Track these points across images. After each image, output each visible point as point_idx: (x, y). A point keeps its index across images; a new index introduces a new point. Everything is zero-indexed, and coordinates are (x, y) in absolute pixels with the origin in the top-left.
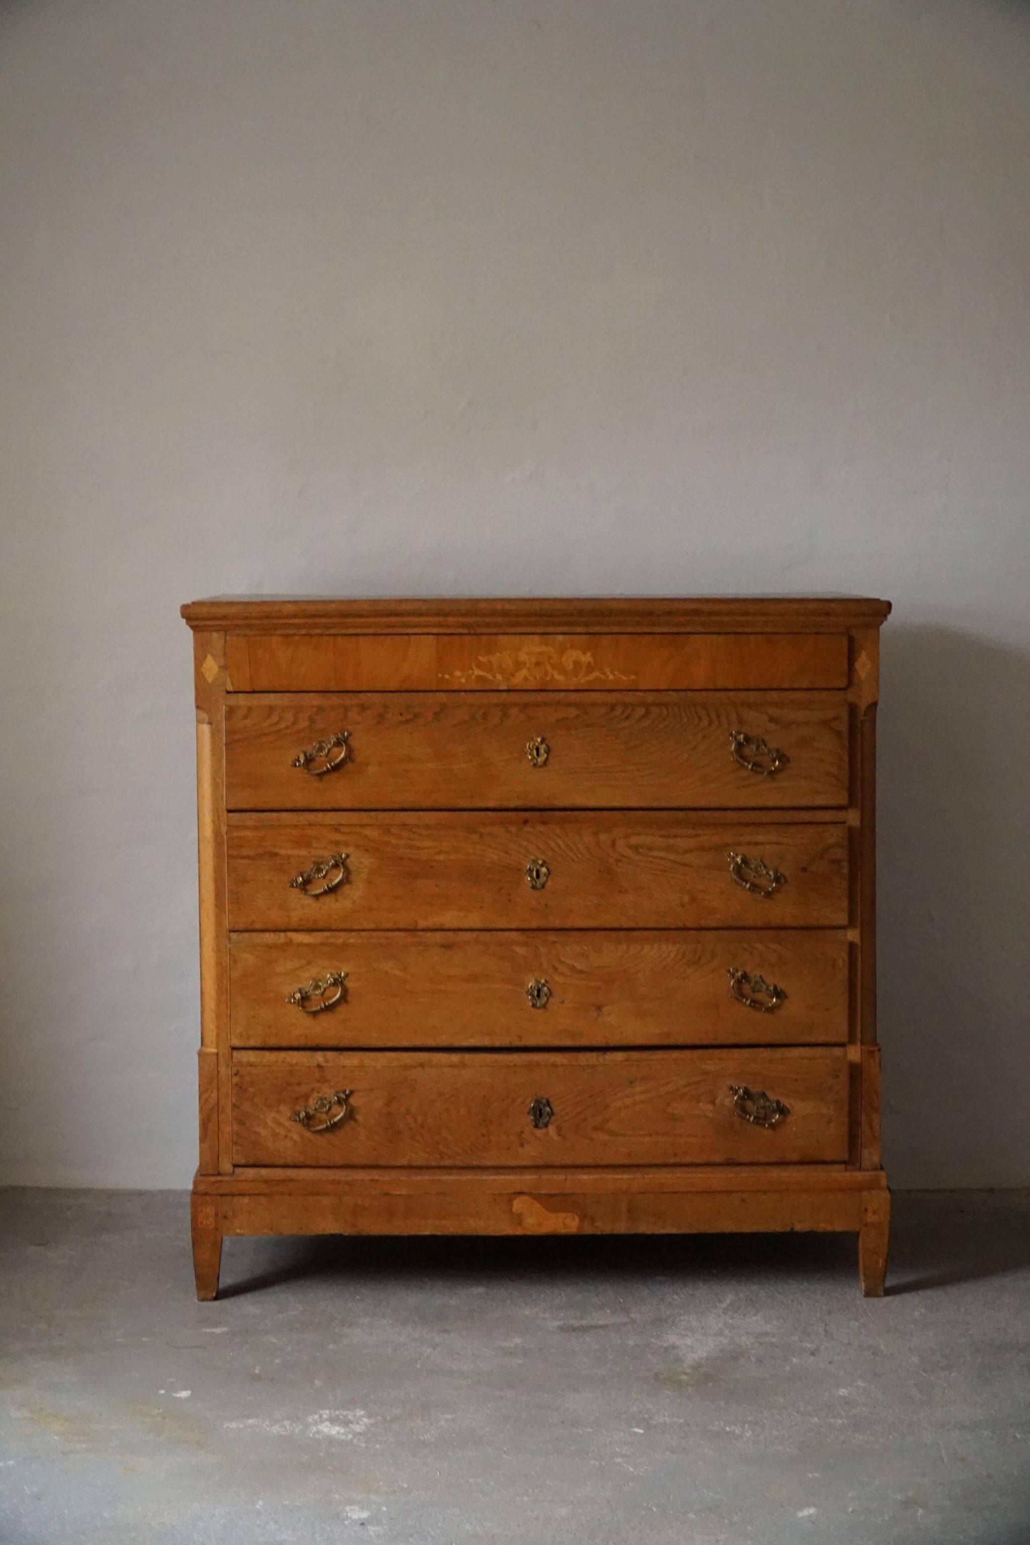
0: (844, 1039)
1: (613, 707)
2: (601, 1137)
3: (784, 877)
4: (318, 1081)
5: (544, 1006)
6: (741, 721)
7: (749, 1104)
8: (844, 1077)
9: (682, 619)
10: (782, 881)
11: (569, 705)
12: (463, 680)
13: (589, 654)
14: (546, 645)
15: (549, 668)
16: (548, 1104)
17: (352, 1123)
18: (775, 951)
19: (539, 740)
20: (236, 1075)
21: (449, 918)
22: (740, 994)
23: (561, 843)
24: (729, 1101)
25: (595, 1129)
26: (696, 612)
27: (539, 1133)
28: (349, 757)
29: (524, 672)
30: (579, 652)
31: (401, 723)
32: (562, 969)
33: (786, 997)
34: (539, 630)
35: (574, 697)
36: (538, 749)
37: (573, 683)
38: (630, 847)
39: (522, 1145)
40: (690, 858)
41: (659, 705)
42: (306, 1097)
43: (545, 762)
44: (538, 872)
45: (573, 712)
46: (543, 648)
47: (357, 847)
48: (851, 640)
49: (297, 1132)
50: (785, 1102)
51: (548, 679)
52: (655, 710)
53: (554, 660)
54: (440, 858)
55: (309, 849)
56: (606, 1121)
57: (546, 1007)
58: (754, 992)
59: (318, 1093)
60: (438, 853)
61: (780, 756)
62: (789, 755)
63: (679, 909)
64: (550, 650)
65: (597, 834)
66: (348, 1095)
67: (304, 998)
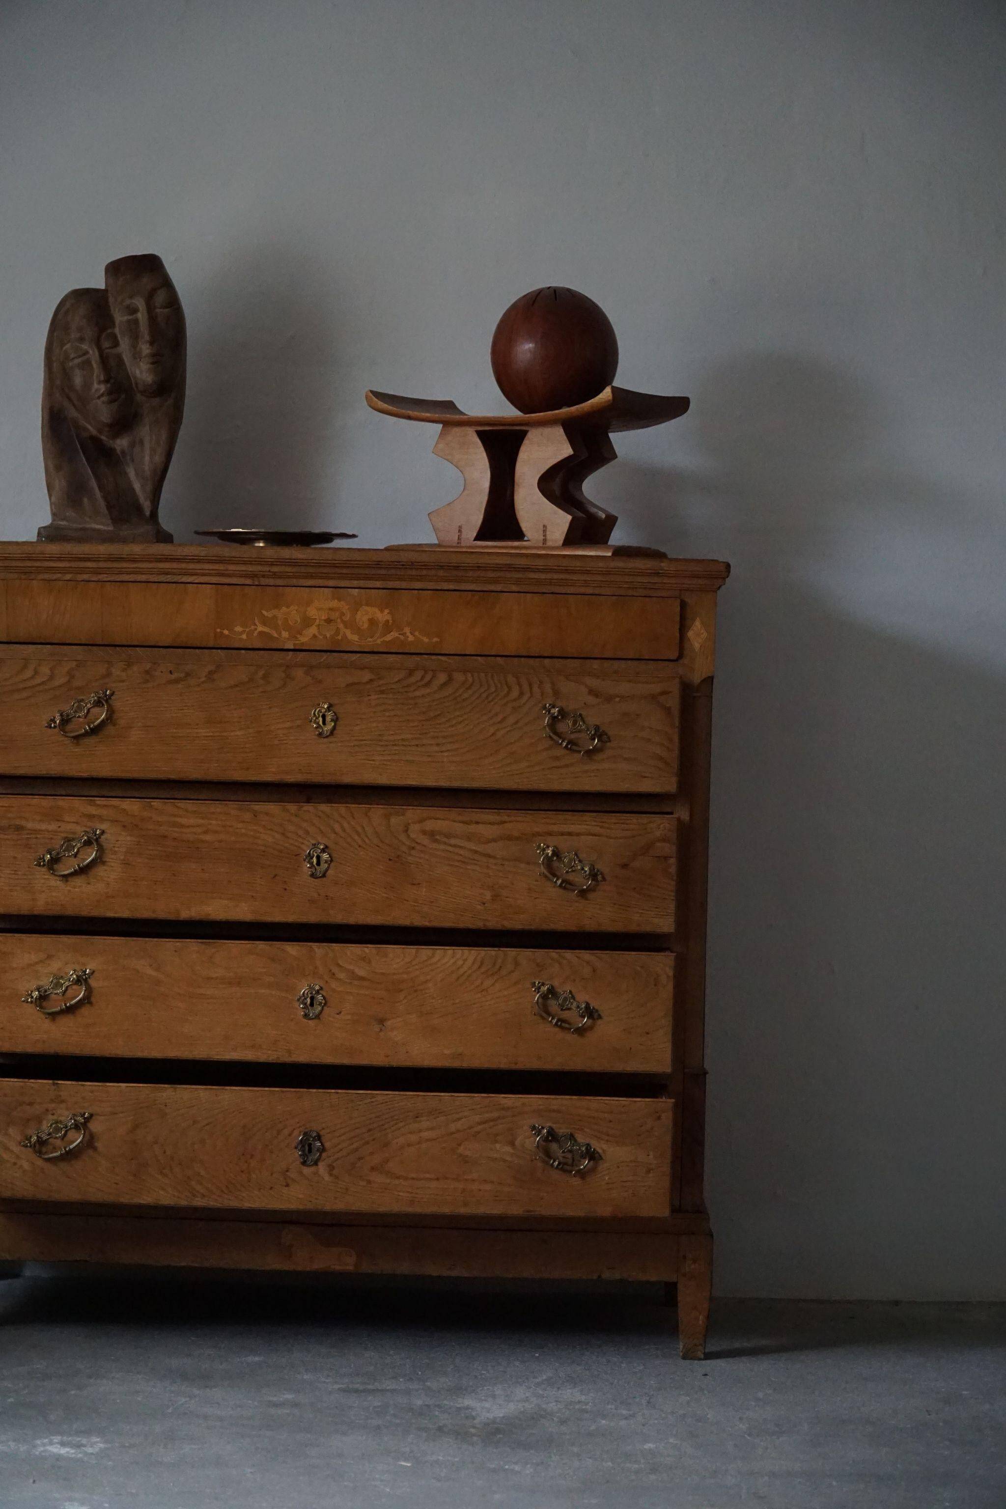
0: (667, 1069)
1: (410, 671)
2: (379, 1179)
3: (602, 874)
4: (52, 1101)
5: (318, 1017)
6: (556, 693)
7: (554, 1146)
9: (491, 574)
10: (600, 878)
11: (362, 668)
12: (244, 636)
13: (387, 611)
14: (339, 600)
15: (341, 626)
16: (319, 1137)
17: (90, 1152)
18: (588, 963)
19: (326, 706)
22: (544, 1011)
23: (346, 825)
24: (531, 1142)
25: (373, 1169)
26: (509, 568)
27: (307, 1171)
28: (110, 719)
29: (313, 630)
30: (376, 610)
31: (170, 682)
32: (339, 974)
33: (600, 1017)
34: (331, 583)
35: (368, 658)
36: (324, 717)
37: (370, 643)
38: (424, 832)
39: (287, 1185)
40: (489, 848)
41: (464, 671)
42: (39, 1120)
43: (332, 732)
44: (318, 858)
45: (367, 676)
46: (335, 604)
47: (115, 821)
48: (683, 605)
49: (27, 1160)
50: (596, 1145)
51: (339, 638)
53: (347, 617)
54: (208, 837)
55: (60, 824)
56: (387, 1161)
57: (319, 1019)
58: (562, 1010)
59: (53, 1114)
60: (206, 832)
61: (600, 733)
62: (610, 733)
63: (479, 907)
64: (343, 606)
65: (387, 816)
66: (88, 1119)
67: (42, 997)
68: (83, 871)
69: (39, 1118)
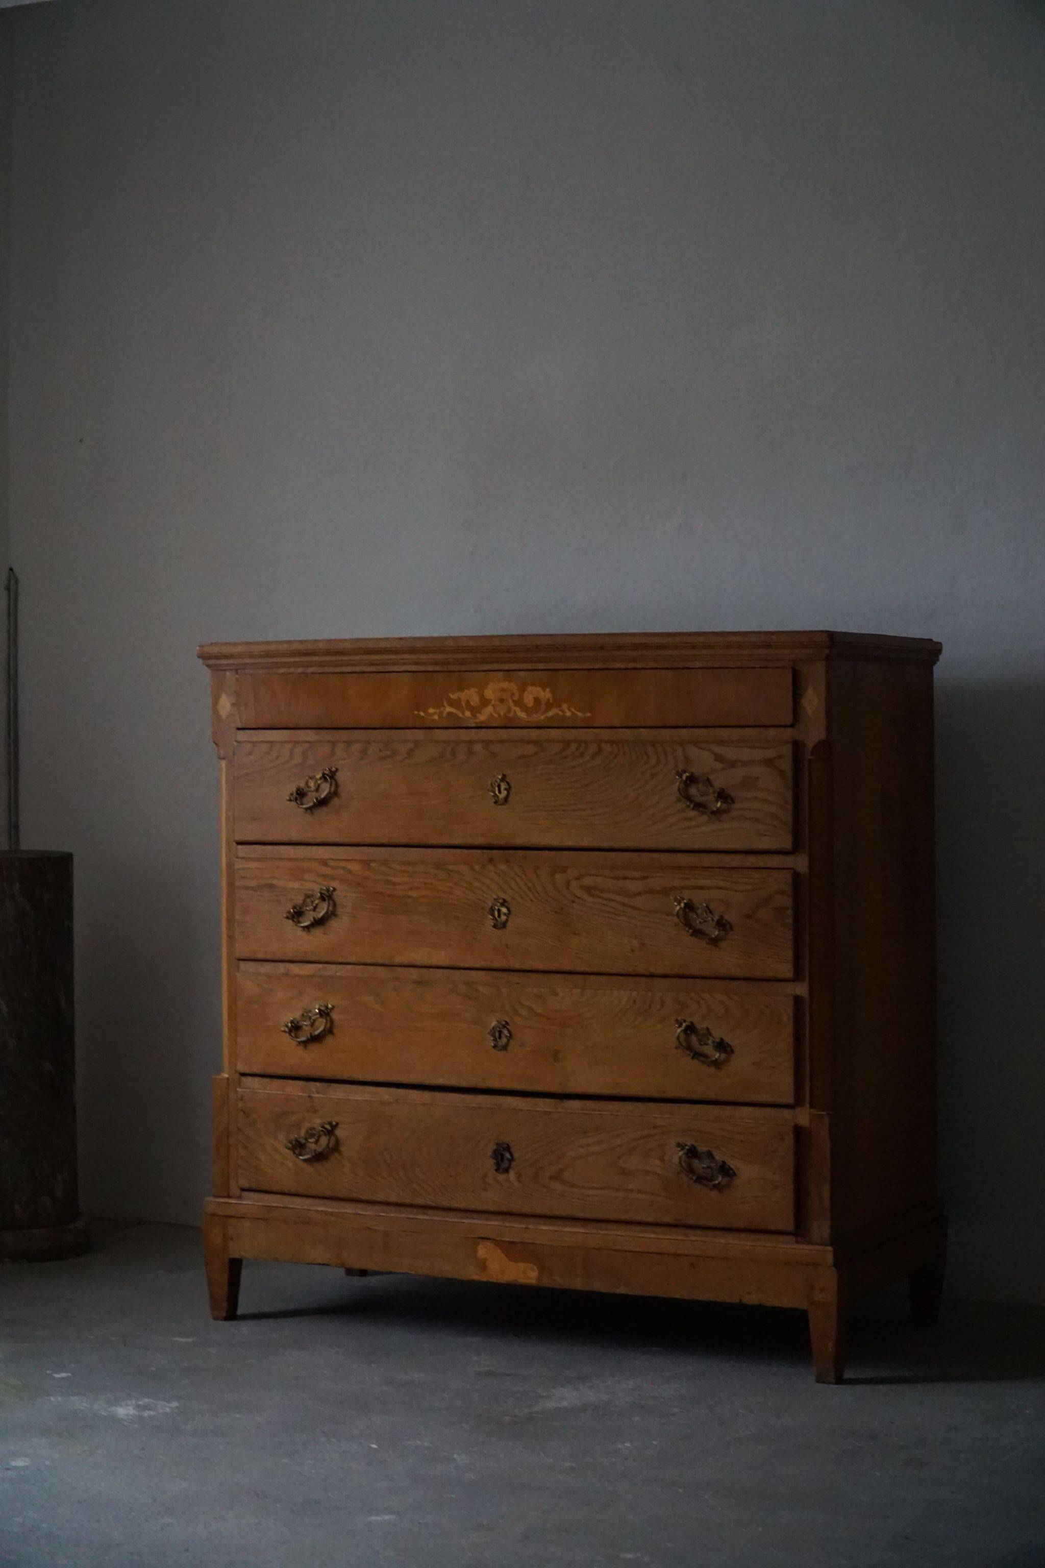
0: (791, 1100)
1: (568, 743)
2: (557, 1186)
3: (730, 924)
4: (308, 1111)
5: (505, 1048)
6: (687, 760)
7: (696, 1163)
8: (789, 1141)
9: (630, 653)
10: (728, 927)
11: (530, 742)
12: (436, 717)
13: (548, 690)
14: (509, 681)
15: (511, 704)
16: (508, 1148)
17: (337, 1155)
18: (722, 1003)
19: (500, 777)
20: (241, 1099)
21: (420, 955)
22: (686, 1045)
23: (520, 882)
24: (676, 1156)
25: (551, 1178)
26: (645, 646)
27: (501, 1177)
28: (335, 794)
29: (489, 710)
30: (539, 689)
31: (380, 759)
32: (524, 1012)
33: (732, 1052)
34: (503, 667)
35: (533, 734)
36: (499, 786)
37: (540, 717)
38: (582, 887)
39: (485, 1189)
40: (638, 902)
41: (611, 742)
43: (506, 799)
44: (499, 911)
45: (532, 749)
46: (505, 685)
47: (342, 881)
48: (796, 674)
49: (290, 1160)
50: (732, 1163)
51: (511, 715)
52: (607, 748)
53: (516, 698)
54: (413, 894)
55: (301, 882)
56: (562, 1171)
57: (506, 1050)
58: (701, 1045)
59: (309, 1122)
60: (411, 889)
61: (722, 795)
62: (733, 794)
63: (629, 954)
64: (513, 687)
65: (552, 874)
66: (334, 1127)
67: (295, 1028)
68: (319, 923)
69: (298, 1126)
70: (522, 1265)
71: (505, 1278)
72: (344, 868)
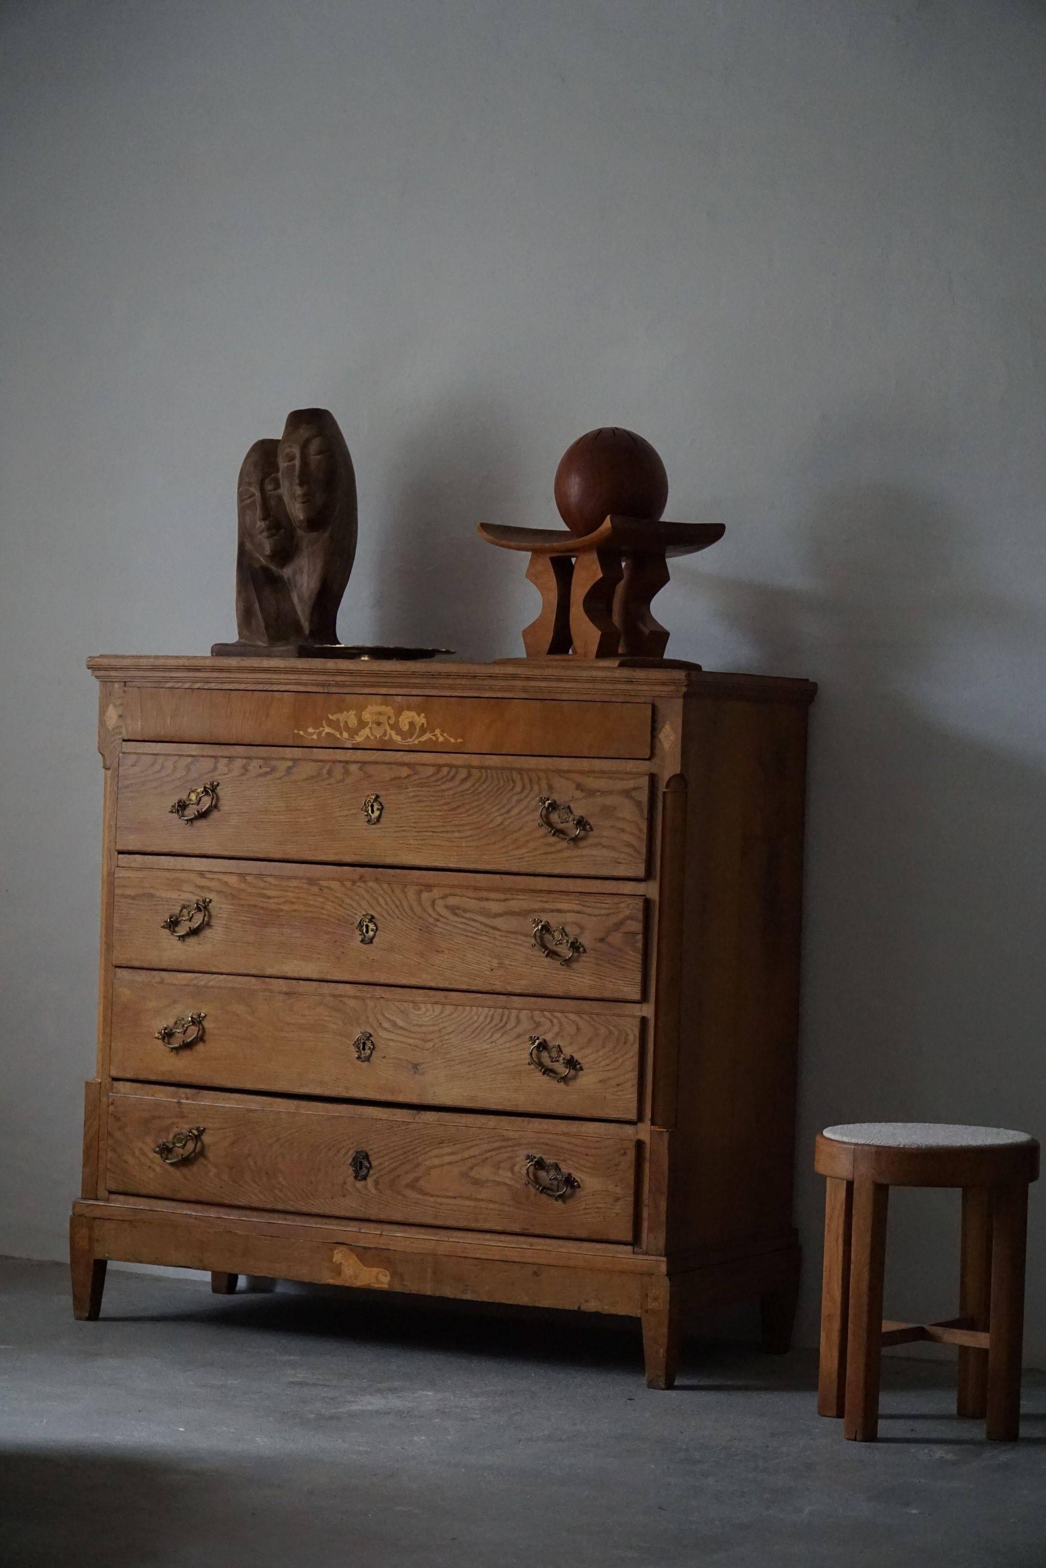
0: (633, 1116)
1: (439, 767)
2: (412, 1194)
3: (583, 946)
4: (177, 1117)
5: (368, 1059)
6: (550, 788)
7: (542, 1174)
8: (632, 1154)
10: (581, 949)
11: (403, 764)
12: (315, 737)
13: (423, 715)
14: (386, 705)
15: (388, 728)
16: (367, 1157)
17: (203, 1160)
18: (573, 1021)
19: (373, 797)
20: (112, 1104)
21: (291, 968)
22: (537, 1061)
23: (388, 899)
24: (523, 1166)
25: (407, 1186)
27: (360, 1184)
28: (215, 805)
29: (367, 730)
30: (414, 714)
31: (261, 775)
32: (386, 1025)
33: (581, 1069)
34: (383, 691)
35: (407, 757)
36: (372, 806)
37: (413, 741)
38: (447, 907)
39: (344, 1196)
40: (498, 922)
41: (480, 768)
42: (167, 1131)
43: (379, 818)
44: (367, 926)
45: (405, 772)
46: (382, 708)
47: (219, 892)
48: (655, 710)
49: (158, 1163)
50: (577, 1176)
51: (386, 738)
52: (475, 772)
53: (392, 722)
54: (286, 907)
55: (179, 893)
56: (417, 1179)
57: (369, 1061)
58: (552, 1062)
59: (177, 1127)
60: (285, 902)
61: (581, 823)
62: (592, 822)
63: (488, 973)
64: (389, 710)
65: (419, 893)
66: (201, 1132)
67: (167, 1035)
68: (194, 932)
69: (167, 1129)
70: (375, 1270)
71: (358, 1283)
72: (219, 880)
